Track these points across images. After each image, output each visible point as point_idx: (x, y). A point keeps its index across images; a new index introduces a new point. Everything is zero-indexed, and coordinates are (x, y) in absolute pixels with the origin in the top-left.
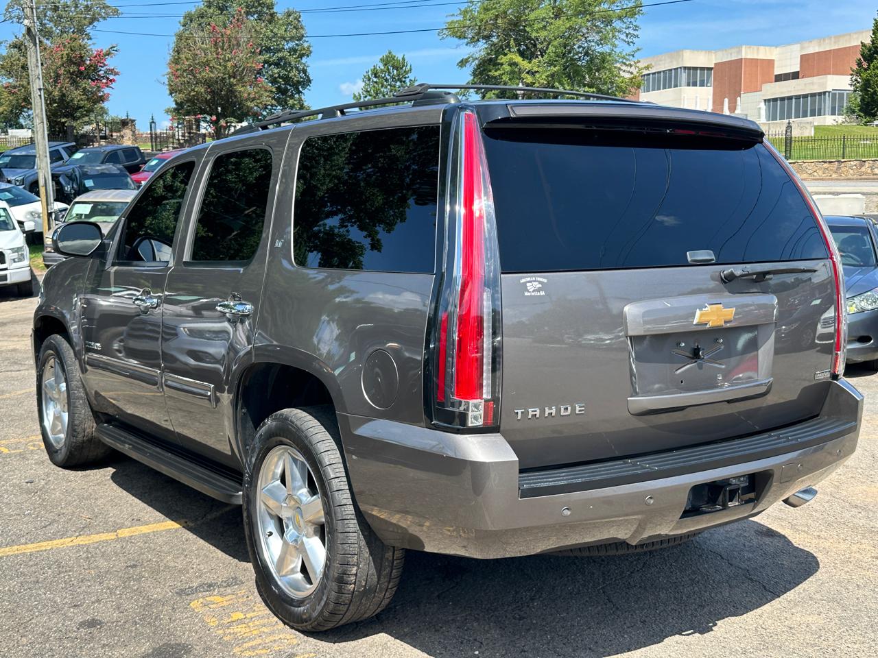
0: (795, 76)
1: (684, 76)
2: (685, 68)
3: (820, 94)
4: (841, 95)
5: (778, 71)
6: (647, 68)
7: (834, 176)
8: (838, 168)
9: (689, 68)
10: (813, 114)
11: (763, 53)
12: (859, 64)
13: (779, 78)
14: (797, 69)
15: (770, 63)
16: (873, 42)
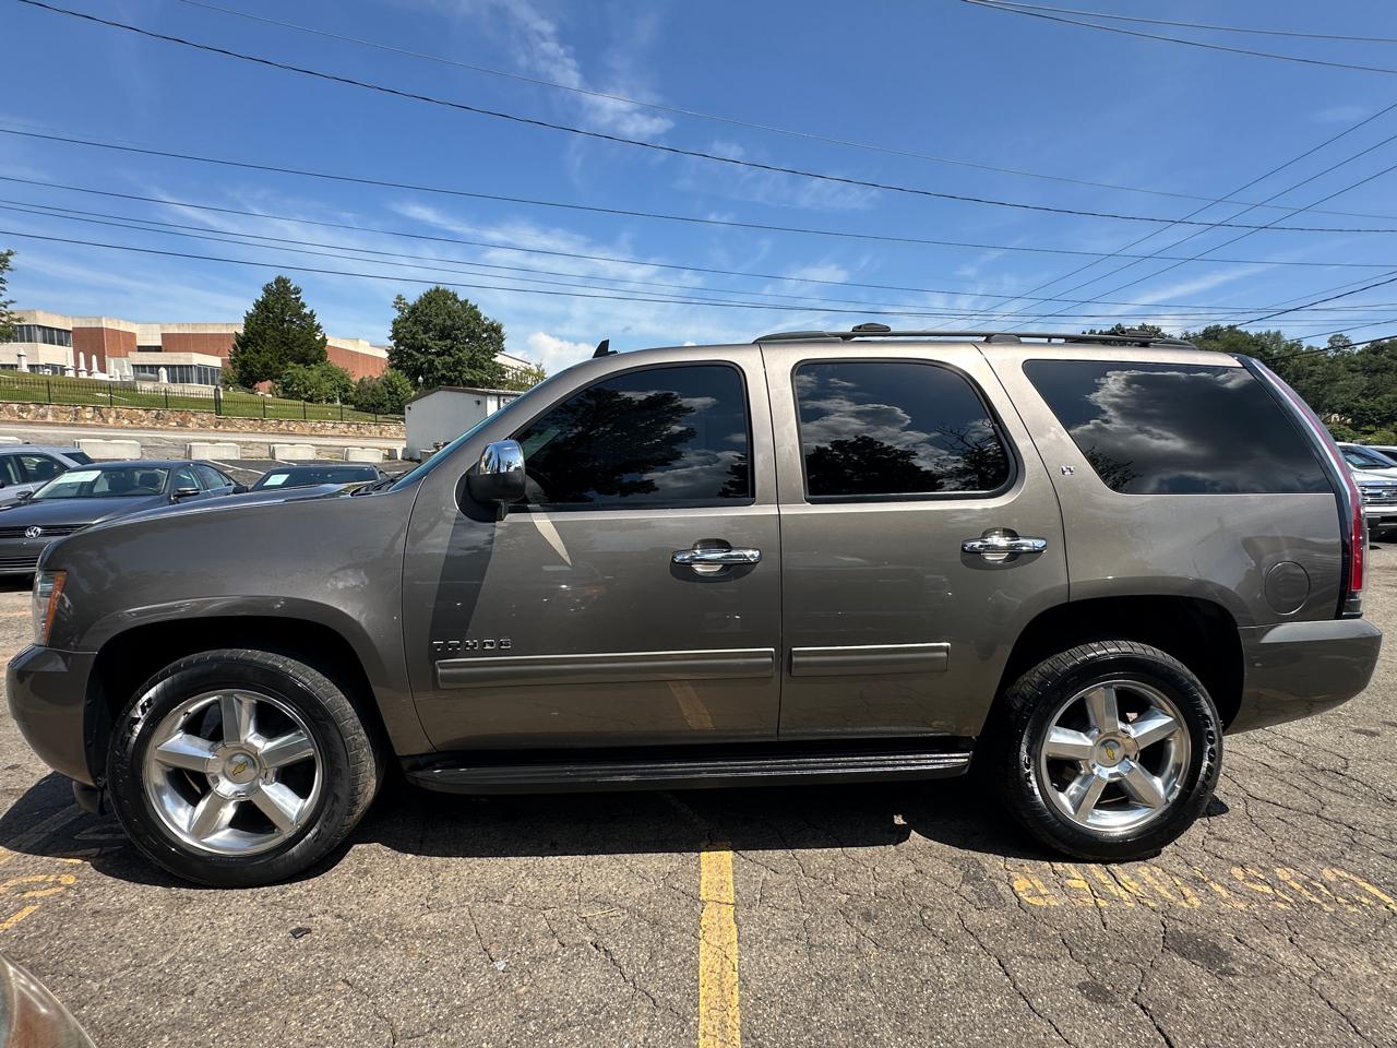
0: (158, 349)
1: (39, 334)
2: (39, 327)
3: (187, 366)
4: (212, 370)
5: (139, 344)
6: (19, 320)
7: (259, 430)
8: (262, 425)
9: (44, 327)
10: (182, 381)
11: (123, 327)
12: (235, 348)
13: (142, 349)
14: (160, 344)
15: (132, 336)
16: (246, 333)
